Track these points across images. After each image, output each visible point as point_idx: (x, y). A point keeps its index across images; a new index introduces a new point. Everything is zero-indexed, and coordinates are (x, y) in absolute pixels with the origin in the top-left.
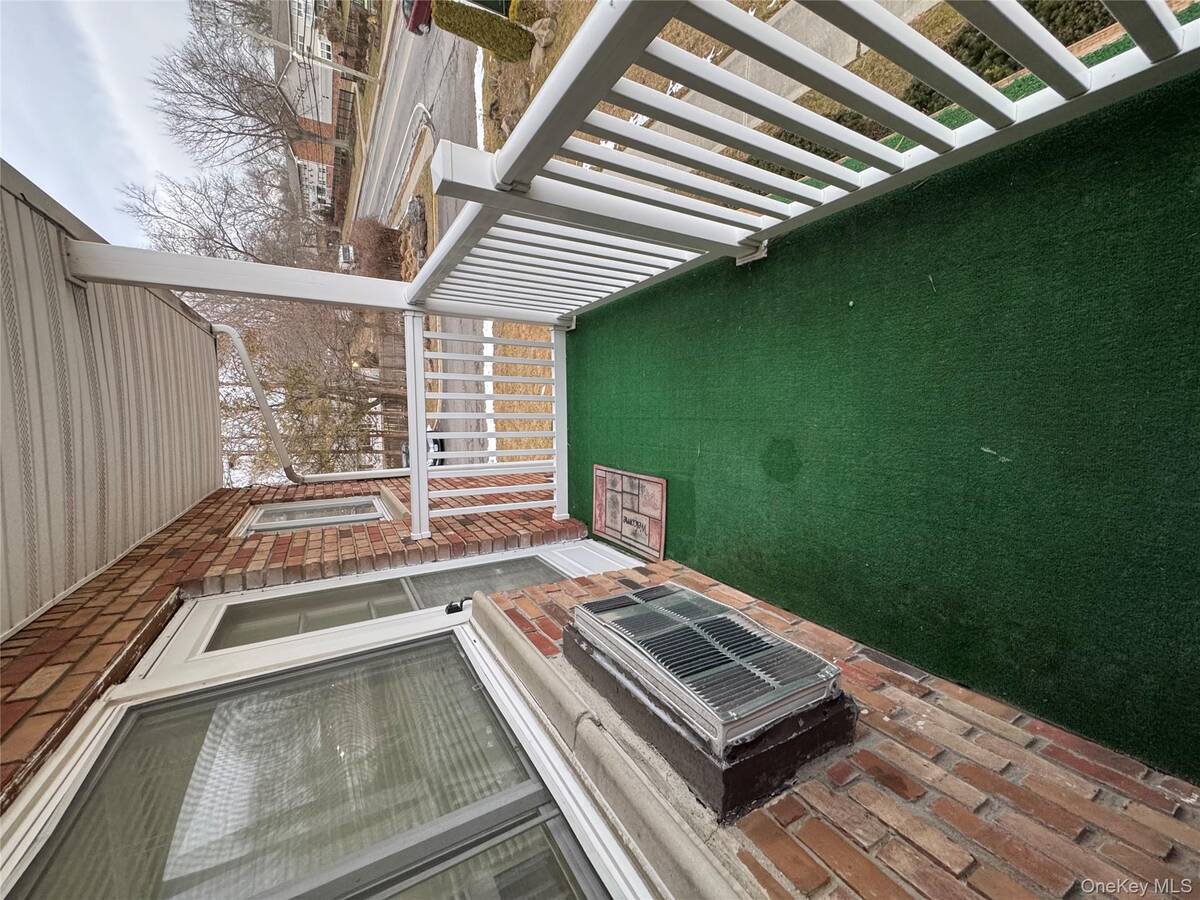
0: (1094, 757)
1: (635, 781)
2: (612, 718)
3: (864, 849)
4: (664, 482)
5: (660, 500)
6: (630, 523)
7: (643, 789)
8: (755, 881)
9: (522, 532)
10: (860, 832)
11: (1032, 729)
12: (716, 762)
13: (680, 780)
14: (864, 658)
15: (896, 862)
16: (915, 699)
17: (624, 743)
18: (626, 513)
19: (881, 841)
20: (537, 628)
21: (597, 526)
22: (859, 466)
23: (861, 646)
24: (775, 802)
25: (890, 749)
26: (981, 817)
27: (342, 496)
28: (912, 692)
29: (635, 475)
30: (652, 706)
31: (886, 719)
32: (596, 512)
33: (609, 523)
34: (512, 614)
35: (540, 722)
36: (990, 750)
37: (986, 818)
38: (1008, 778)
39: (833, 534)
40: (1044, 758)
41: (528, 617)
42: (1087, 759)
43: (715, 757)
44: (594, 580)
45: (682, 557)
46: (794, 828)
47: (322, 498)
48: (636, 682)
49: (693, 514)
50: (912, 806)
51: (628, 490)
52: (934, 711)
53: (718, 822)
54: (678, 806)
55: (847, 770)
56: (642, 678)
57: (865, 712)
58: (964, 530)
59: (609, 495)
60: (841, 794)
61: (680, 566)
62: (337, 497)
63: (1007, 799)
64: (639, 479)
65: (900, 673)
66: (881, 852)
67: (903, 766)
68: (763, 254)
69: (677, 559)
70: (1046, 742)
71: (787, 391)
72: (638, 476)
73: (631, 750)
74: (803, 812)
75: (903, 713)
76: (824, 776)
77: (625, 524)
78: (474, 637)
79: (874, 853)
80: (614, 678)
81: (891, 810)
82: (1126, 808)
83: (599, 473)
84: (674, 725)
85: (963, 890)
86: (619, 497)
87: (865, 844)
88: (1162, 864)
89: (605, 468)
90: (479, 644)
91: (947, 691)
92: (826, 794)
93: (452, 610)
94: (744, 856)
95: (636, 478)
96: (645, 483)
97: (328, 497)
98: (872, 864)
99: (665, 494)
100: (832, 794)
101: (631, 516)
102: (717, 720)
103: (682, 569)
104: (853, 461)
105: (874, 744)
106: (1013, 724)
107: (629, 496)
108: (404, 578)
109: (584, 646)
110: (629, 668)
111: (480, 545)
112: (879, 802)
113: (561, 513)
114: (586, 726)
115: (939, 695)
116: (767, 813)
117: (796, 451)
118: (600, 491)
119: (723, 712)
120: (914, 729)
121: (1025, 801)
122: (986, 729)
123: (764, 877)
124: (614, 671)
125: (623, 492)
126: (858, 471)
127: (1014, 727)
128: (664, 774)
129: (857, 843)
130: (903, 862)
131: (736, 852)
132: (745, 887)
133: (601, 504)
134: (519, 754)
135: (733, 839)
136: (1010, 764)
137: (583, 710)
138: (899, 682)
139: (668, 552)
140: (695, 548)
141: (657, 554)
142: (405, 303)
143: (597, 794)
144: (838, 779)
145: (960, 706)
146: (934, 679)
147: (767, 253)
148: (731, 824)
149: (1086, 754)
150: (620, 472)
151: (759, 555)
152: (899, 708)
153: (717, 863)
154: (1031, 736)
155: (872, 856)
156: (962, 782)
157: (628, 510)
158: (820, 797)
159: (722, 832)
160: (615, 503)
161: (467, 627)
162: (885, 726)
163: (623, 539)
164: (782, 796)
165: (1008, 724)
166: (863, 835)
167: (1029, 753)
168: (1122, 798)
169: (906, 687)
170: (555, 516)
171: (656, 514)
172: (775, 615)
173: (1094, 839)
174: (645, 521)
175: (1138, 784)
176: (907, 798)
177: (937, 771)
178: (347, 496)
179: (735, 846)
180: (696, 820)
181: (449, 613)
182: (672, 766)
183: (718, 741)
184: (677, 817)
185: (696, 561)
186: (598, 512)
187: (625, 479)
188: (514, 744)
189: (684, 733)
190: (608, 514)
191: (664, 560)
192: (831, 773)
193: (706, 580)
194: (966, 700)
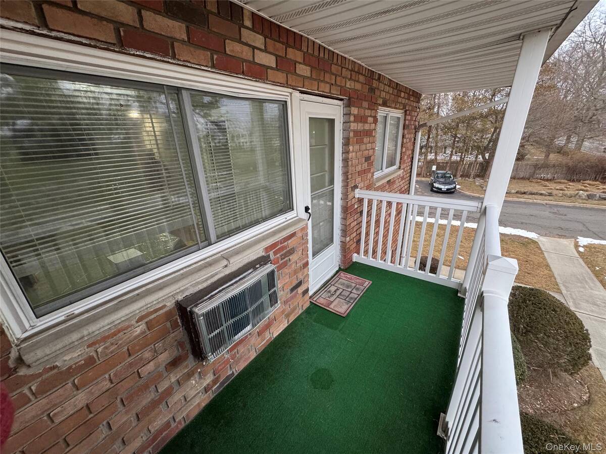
0: (162, 439)
1: (197, 278)
2: (228, 271)
3: (155, 344)
4: (344, 316)
5: (337, 310)
6: (335, 291)
7: (193, 280)
8: (155, 308)
9: (348, 239)
10: (160, 345)
11: (180, 422)
12: (191, 307)
13: (195, 291)
14: (230, 372)
15: (148, 352)
16: (205, 385)
17: (216, 274)
18: (341, 290)
19: (155, 351)
20: (282, 245)
21: (342, 274)
22: (299, 416)
23: (236, 374)
24: (179, 321)
25: (186, 367)
26: (154, 386)
27: (401, 151)
28: (208, 385)
29: (356, 301)
30: (221, 289)
31: (199, 370)
32: (349, 276)
33: (341, 280)
34: (293, 235)
35: (238, 244)
36: (176, 403)
37: (152, 388)
38: (164, 403)
39: (279, 386)
40: (167, 421)
41: (289, 242)
42: (163, 435)
43: (192, 307)
44: (306, 269)
45: (308, 311)
46: (168, 325)
47: (403, 142)
48: (232, 285)
49: (322, 324)
50: (164, 365)
51: (350, 296)
52: (197, 390)
53: (177, 301)
54: (187, 289)
55: (183, 349)
56: (232, 287)
57: (204, 364)
58: (250, 446)
59: (354, 285)
60: (175, 343)
61: (304, 309)
62: (402, 149)
63: (156, 398)
64: (352, 303)
65: (218, 384)
66: (152, 349)
67: (178, 369)
68: (439, 433)
69: (309, 308)
70: (173, 425)
71: (353, 401)
72: (354, 303)
73: (212, 276)
74: (173, 329)
75: (200, 378)
76: (183, 340)
77: (336, 288)
78: (288, 218)
79: (153, 347)
80: (239, 276)
81: (164, 358)
82: (142, 437)
83: (367, 283)
84: (210, 295)
85: (134, 370)
86: (350, 290)
87: (156, 345)
88: (122, 436)
89: (367, 288)
90: (285, 220)
91: (205, 399)
92: (176, 338)
93: (307, 209)
94: (165, 306)
95: (354, 301)
96: (349, 305)
97: (402, 145)
98: (149, 345)
99: (339, 314)
100: (176, 340)
101: (338, 293)
102: (200, 313)
103: (302, 309)
104: (302, 414)
105: (191, 362)
106: (184, 417)
107: (347, 295)
108: (334, 187)
109: (258, 266)
110: (239, 283)
111: (345, 219)
112: (168, 355)
113: (355, 258)
114: (225, 262)
115: (204, 395)
116: (176, 317)
117: (322, 389)
118: (358, 281)
119: (203, 315)
120: (192, 378)
121: (154, 404)
122: (184, 405)
123: (156, 311)
124: (241, 276)
125: (351, 292)
126: (297, 414)
127: (182, 417)
128: (200, 286)
129: (157, 343)
130: (147, 355)
131: (166, 304)
132: (155, 304)
133: (351, 279)
134: (228, 236)
135: (170, 304)
136: (168, 407)
137: (231, 262)
138: (214, 382)
139: (313, 305)
140: (308, 319)
141: (315, 299)
142: (486, 204)
143: (203, 262)
144: (181, 344)
145: (197, 401)
146: (212, 397)
147: (439, 436)
148: (175, 305)
149: (164, 436)
150: (361, 295)
151: (290, 347)
152: (202, 377)
153: (164, 298)
154: (177, 420)
155: (152, 346)
156: (167, 386)
157: (342, 292)
158: (175, 336)
159: (174, 301)
160: (348, 287)
161: (295, 215)
162: (197, 369)
163: (330, 285)
164: (180, 324)
165: (184, 414)
166: (159, 345)
167: (171, 416)
168: (146, 439)
169: (211, 383)
170: (355, 255)
171: (332, 306)
172: (263, 343)
173: (136, 421)
174: (332, 299)
175: (148, 448)
176: (167, 365)
177: (173, 380)
178: (401, 154)
179: (168, 304)
180: (181, 294)
181: (306, 207)
182: (202, 289)
183: (196, 310)
184: (182, 288)
185: (303, 317)
186: (348, 276)
187: (356, 296)
188: (231, 235)
189: (205, 298)
190: (344, 281)
191: (310, 302)
192: (183, 342)
193: (292, 318)
194: (199, 404)
